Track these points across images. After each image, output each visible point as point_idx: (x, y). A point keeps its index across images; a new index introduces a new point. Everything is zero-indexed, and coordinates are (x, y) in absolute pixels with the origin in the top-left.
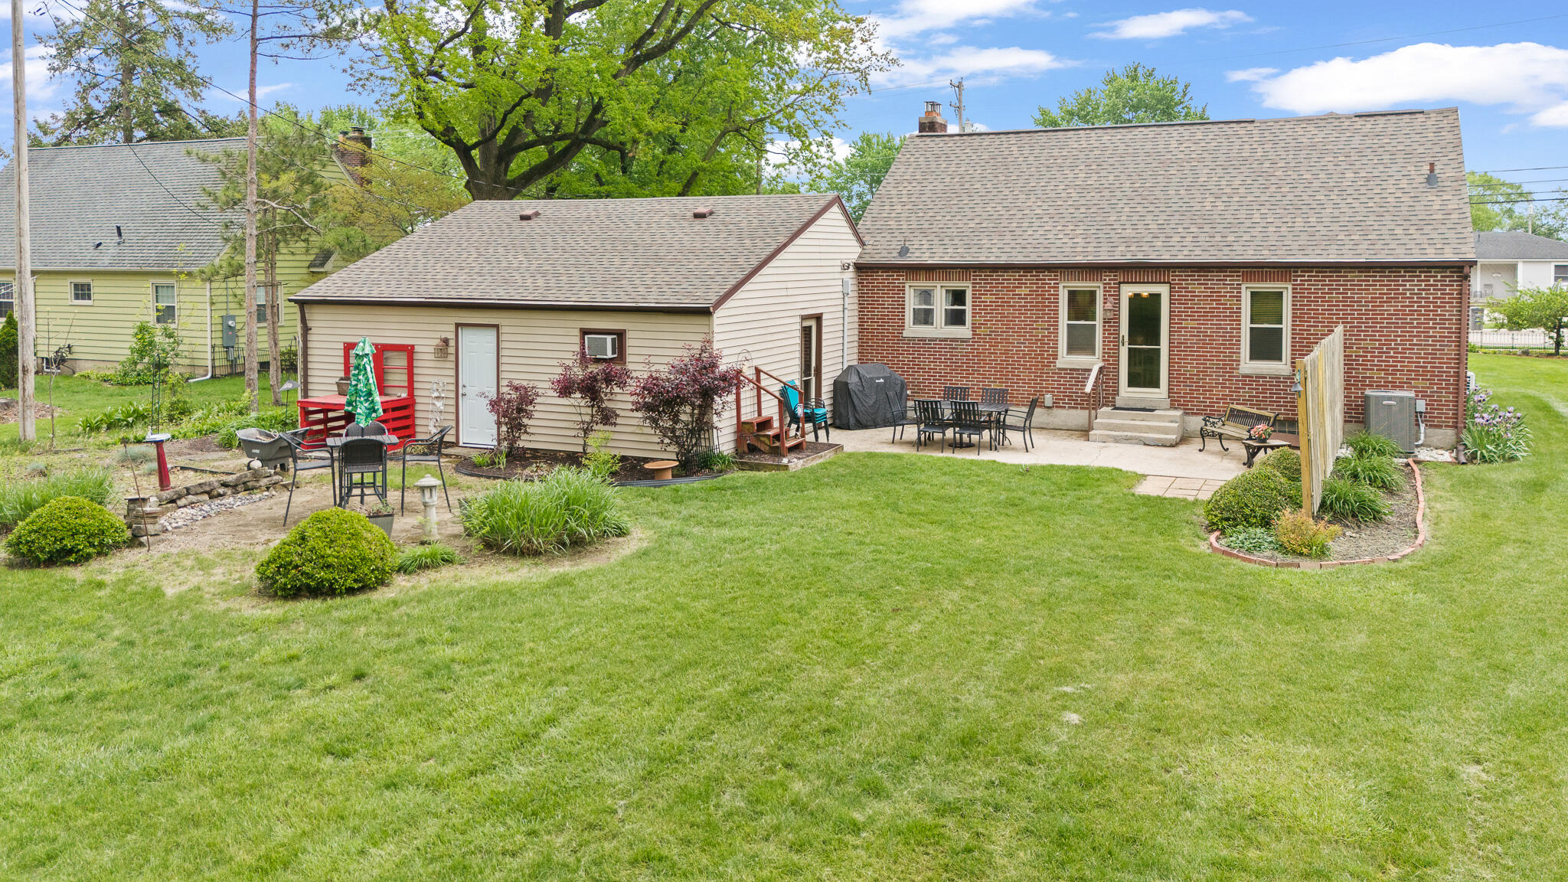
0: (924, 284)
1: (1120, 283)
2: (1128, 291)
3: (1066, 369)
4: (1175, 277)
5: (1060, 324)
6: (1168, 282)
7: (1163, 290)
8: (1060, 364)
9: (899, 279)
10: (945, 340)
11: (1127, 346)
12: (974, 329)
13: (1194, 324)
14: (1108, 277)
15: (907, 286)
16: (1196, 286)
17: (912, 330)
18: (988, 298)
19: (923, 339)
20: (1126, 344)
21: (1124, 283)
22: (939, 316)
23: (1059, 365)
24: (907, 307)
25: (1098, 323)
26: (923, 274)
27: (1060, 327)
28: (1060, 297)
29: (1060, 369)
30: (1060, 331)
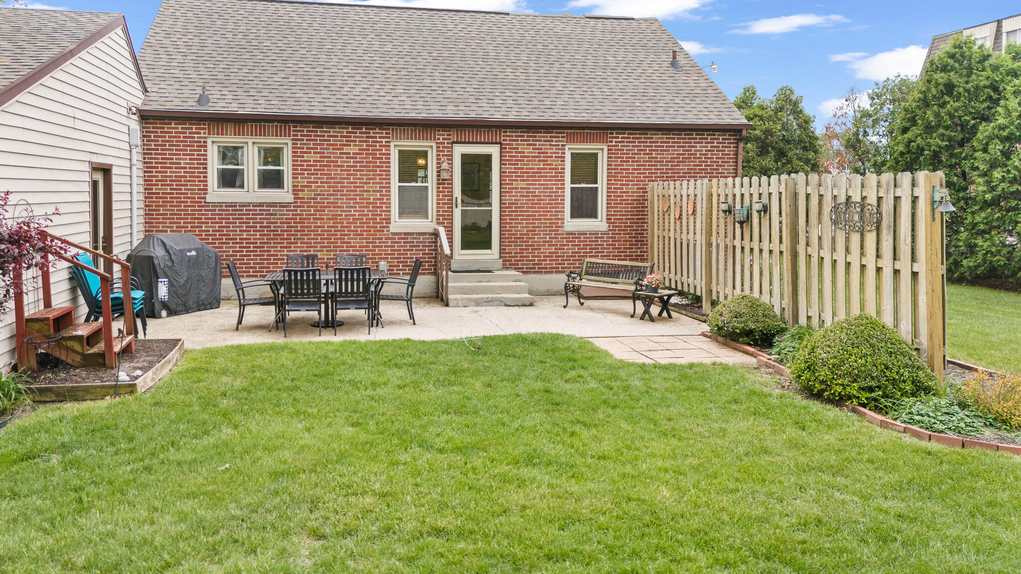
0: (231, 140)
1: (453, 143)
2: (459, 150)
3: (400, 234)
4: (507, 137)
5: (392, 185)
6: (500, 143)
7: (494, 150)
8: (394, 228)
9: (200, 133)
10: (261, 205)
11: (460, 207)
12: (295, 191)
13: (523, 184)
14: (441, 136)
15: (209, 141)
16: (525, 146)
17: (216, 194)
18: (312, 157)
19: (232, 205)
20: (460, 206)
21: (457, 142)
22: (251, 177)
23: (392, 230)
24: (209, 166)
25: (431, 184)
26: (230, 127)
27: (392, 189)
28: (392, 157)
29: (394, 234)
30: (392, 193)
